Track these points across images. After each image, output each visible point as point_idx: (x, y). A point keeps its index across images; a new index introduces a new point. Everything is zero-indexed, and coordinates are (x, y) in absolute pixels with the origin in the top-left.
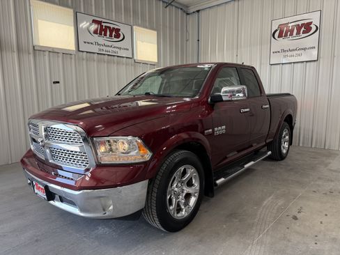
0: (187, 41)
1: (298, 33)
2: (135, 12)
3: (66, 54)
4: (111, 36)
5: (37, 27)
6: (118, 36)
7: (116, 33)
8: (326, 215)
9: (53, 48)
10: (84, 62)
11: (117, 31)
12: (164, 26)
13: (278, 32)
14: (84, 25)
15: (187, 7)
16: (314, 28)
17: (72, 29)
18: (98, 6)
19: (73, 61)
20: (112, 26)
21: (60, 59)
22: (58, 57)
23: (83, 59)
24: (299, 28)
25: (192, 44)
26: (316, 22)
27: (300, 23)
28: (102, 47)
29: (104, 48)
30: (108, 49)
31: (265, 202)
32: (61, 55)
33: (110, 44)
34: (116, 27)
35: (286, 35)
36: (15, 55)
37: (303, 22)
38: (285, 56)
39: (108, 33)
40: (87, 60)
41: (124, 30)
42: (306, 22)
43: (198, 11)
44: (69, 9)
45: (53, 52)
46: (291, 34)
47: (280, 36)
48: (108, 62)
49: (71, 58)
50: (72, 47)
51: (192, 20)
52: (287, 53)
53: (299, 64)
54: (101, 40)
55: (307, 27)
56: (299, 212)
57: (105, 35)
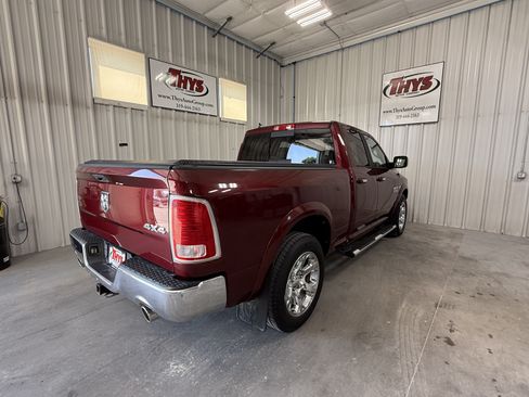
0: (281, 97)
1: (415, 89)
2: (221, 61)
3: (135, 109)
4: (192, 88)
5: (98, 75)
6: (200, 89)
7: (198, 86)
8: (491, 336)
9: (119, 102)
10: (159, 120)
11: (200, 83)
12: (255, 80)
13: (390, 88)
14: (160, 77)
15: (282, 58)
16: (434, 84)
17: (144, 79)
18: (175, 53)
19: (145, 118)
20: (193, 77)
21: (129, 116)
22: (126, 113)
23: (157, 117)
24: (416, 83)
25: (286, 102)
26: (437, 75)
27: (417, 77)
28: (180, 103)
29: (184, 104)
30: (188, 104)
31: (400, 312)
32: (128, 111)
33: (191, 98)
34: (198, 78)
35: (400, 92)
36: (69, 109)
37: (421, 76)
38: (398, 117)
39: (189, 85)
40: (162, 117)
41: (208, 82)
42: (425, 76)
43: (294, 63)
44: (138, 54)
45: (119, 107)
46: (406, 91)
47: (392, 93)
48: (188, 121)
49: (142, 115)
50: (144, 101)
51: (287, 73)
52: (400, 113)
53: (415, 126)
54: (180, 93)
55: (427, 82)
56: (451, 331)
57: (185, 87)
